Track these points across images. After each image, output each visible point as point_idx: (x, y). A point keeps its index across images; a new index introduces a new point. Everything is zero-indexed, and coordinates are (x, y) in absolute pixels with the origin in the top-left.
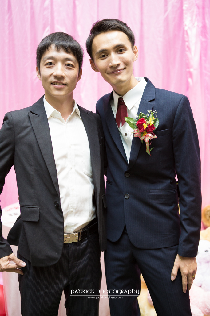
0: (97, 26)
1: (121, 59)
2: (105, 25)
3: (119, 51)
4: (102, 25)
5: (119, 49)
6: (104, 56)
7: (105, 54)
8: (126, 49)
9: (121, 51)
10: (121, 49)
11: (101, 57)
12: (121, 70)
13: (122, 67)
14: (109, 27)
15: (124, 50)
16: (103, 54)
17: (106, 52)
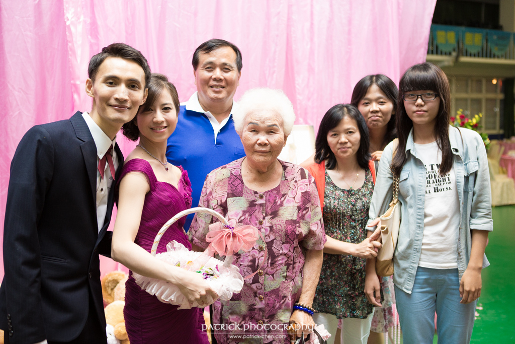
0: (117, 48)
1: (130, 95)
2: (127, 51)
3: (131, 86)
4: (123, 49)
5: (132, 84)
6: (111, 83)
7: (113, 81)
8: (139, 88)
9: (133, 86)
10: (134, 84)
11: (107, 83)
12: (125, 107)
13: (128, 105)
14: (131, 56)
15: (137, 87)
16: (111, 81)
17: (117, 80)
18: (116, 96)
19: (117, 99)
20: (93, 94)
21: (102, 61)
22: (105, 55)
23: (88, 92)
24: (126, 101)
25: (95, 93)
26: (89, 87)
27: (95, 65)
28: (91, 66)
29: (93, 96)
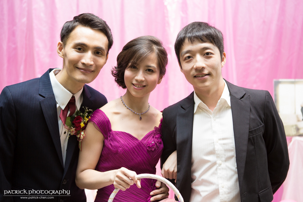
0: (87, 19)
1: (95, 61)
2: (95, 22)
3: (96, 53)
4: (92, 21)
6: (79, 49)
7: (81, 48)
8: (102, 55)
9: (98, 53)
11: (76, 49)
12: (90, 71)
14: (98, 27)
17: (85, 47)
18: (83, 61)
19: (83, 64)
20: (63, 55)
21: (73, 28)
22: (76, 23)
23: (59, 53)
24: (91, 65)
25: (65, 56)
26: (61, 49)
27: (67, 31)
28: (64, 31)
29: (63, 57)
